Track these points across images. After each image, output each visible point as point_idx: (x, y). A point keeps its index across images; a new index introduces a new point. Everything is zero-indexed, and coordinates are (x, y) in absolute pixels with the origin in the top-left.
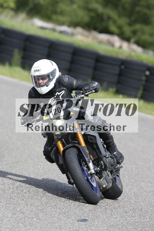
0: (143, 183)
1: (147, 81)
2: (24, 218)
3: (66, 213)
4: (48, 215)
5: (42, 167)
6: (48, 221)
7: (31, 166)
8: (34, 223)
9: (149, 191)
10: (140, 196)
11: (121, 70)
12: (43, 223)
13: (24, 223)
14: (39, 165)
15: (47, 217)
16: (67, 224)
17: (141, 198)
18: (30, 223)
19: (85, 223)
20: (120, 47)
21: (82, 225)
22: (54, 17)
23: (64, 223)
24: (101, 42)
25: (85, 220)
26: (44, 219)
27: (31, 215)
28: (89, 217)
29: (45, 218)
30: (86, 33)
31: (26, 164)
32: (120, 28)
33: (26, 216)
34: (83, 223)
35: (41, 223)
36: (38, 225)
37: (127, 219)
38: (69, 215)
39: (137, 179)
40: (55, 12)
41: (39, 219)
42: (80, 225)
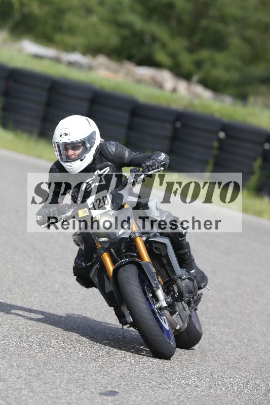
0: (215, 328)
1: (220, 149)
2: (7, 390)
3: (79, 381)
4: (48, 383)
5: (37, 299)
6: (48, 394)
7: (19, 299)
8: (24, 398)
9: (226, 341)
10: (210, 351)
11: (175, 130)
12: (39, 398)
13: (7, 399)
14: (33, 297)
15: (46, 387)
16: (82, 399)
17: (211, 354)
18: (16, 398)
19: (113, 398)
20: (174, 90)
21: (108, 402)
22: (58, 37)
23: (76, 399)
24: (139, 81)
25: (113, 393)
26: (41, 391)
27: (19, 384)
28: (119, 388)
29: (43, 390)
30: (114, 65)
31: (9, 295)
32: (173, 56)
33: (10, 386)
34: (110, 398)
35: (36, 399)
36: (31, 403)
37: (187, 391)
38: (85, 384)
39: (205, 320)
40: (59, 29)
41: (32, 391)
42: (104, 402)
